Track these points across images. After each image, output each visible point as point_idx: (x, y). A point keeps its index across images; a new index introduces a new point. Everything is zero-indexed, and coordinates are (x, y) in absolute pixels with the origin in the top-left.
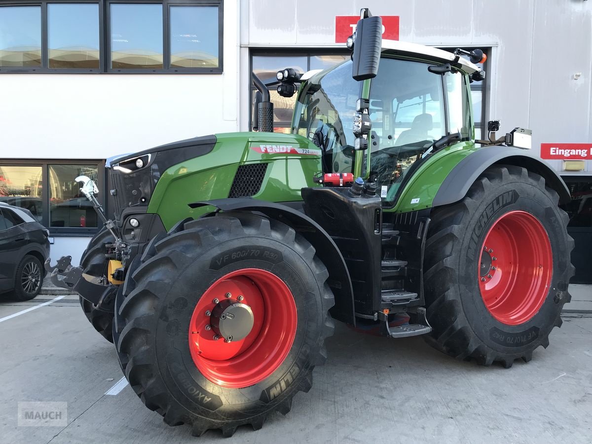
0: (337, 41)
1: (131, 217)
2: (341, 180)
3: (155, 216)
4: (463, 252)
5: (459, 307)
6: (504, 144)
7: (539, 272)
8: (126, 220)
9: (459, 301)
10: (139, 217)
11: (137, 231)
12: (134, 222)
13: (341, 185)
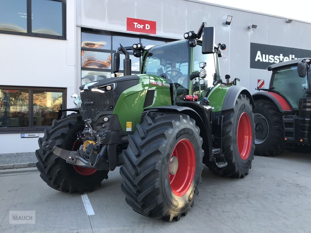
0: (128, 30)
1: (105, 116)
2: (194, 98)
3: (116, 116)
4: (234, 129)
5: (233, 153)
6: (233, 85)
7: (247, 137)
8: (100, 118)
9: (234, 150)
10: (109, 116)
11: (107, 124)
12: (106, 119)
13: (194, 101)
